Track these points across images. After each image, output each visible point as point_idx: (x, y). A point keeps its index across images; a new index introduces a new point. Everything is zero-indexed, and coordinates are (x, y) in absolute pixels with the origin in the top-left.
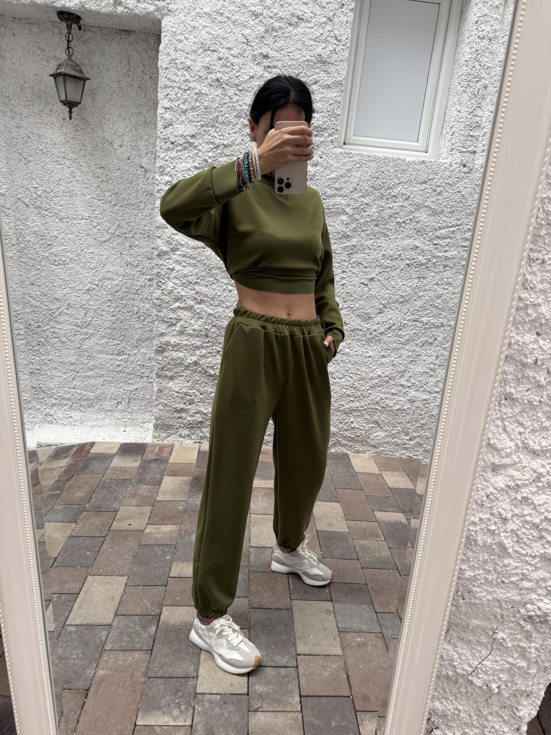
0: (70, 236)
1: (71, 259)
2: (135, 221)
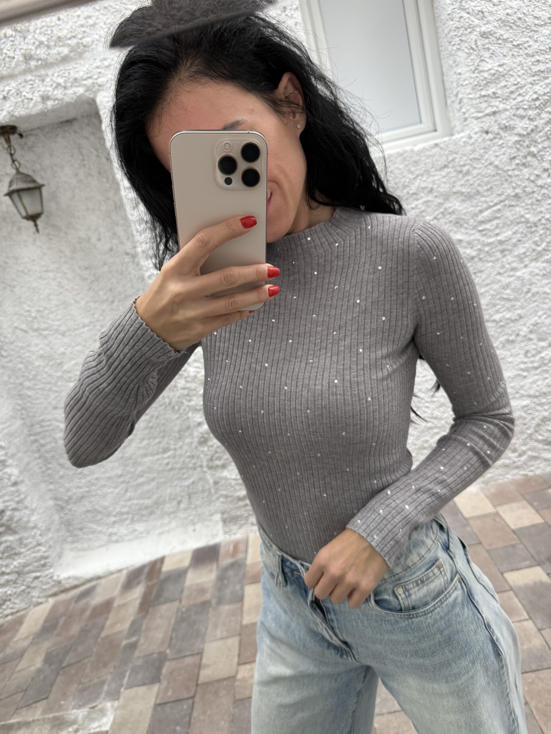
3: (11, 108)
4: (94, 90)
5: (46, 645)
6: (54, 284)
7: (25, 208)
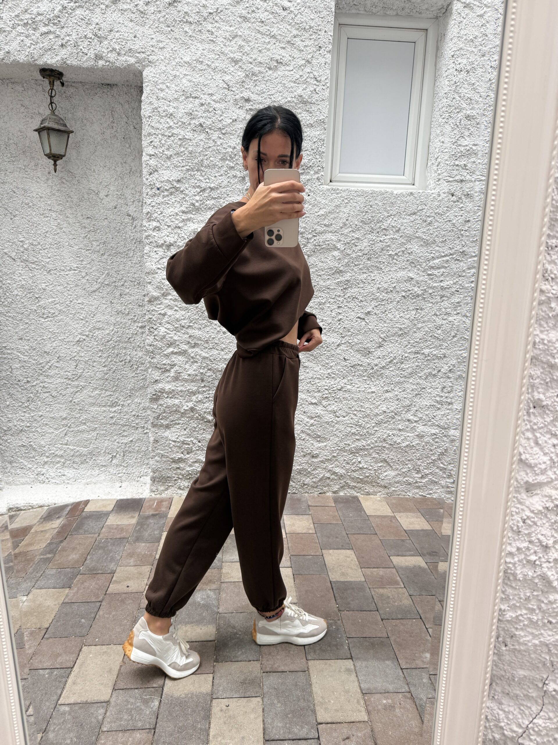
0: (59, 288)
1: (60, 311)
2: (124, 269)
3: (66, 56)
4: (143, 64)
6: (54, 223)
7: (50, 146)
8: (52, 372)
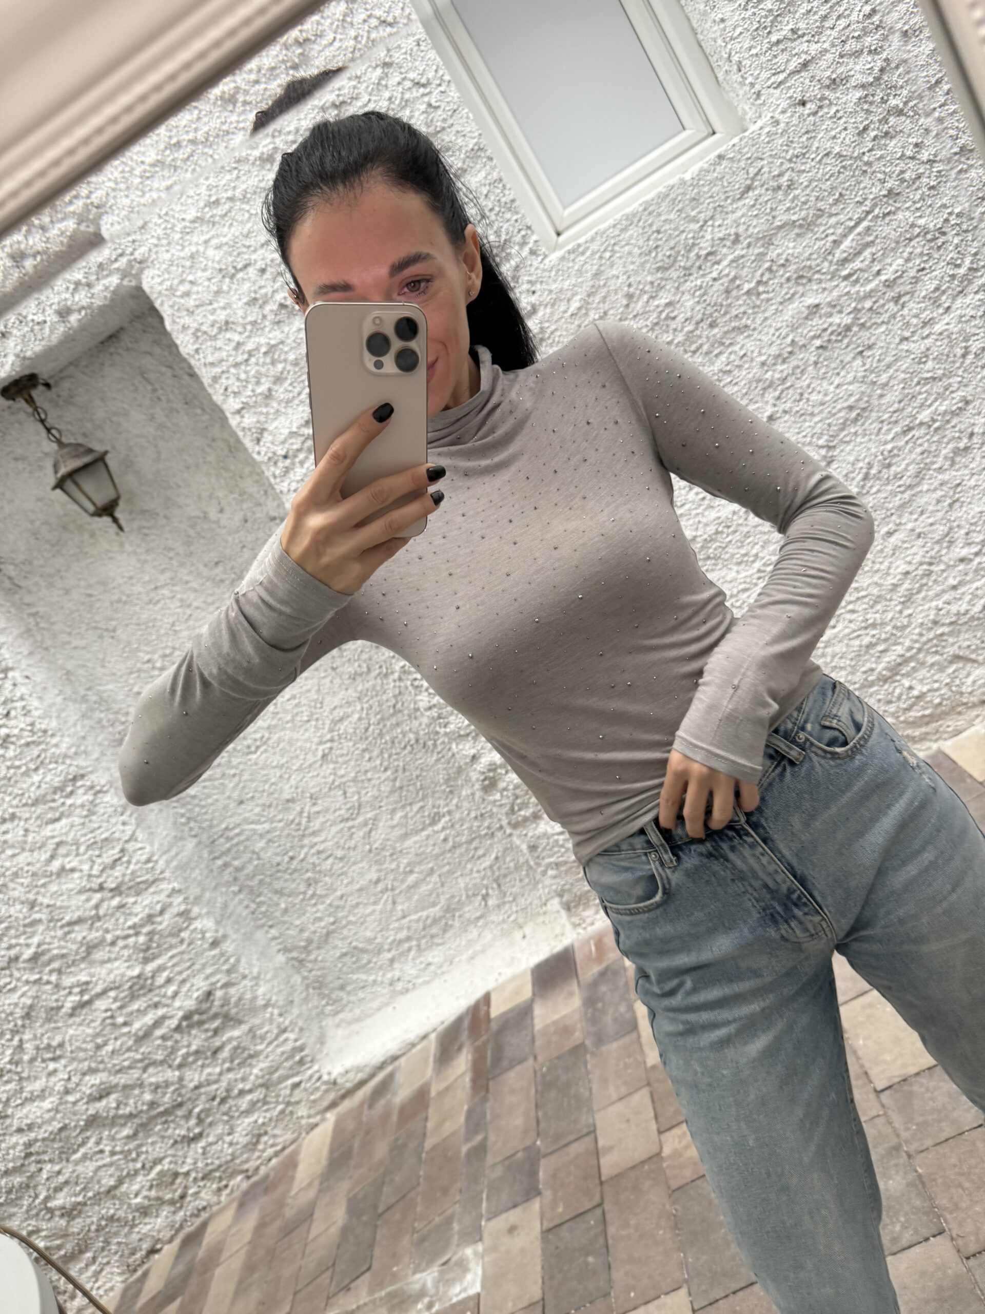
3: (19, 348)
4: (134, 272)
5: (344, 1188)
6: (174, 605)
7: (90, 499)
8: (316, 825)
